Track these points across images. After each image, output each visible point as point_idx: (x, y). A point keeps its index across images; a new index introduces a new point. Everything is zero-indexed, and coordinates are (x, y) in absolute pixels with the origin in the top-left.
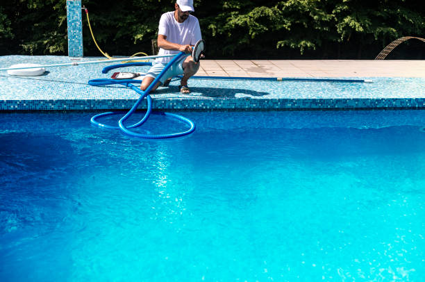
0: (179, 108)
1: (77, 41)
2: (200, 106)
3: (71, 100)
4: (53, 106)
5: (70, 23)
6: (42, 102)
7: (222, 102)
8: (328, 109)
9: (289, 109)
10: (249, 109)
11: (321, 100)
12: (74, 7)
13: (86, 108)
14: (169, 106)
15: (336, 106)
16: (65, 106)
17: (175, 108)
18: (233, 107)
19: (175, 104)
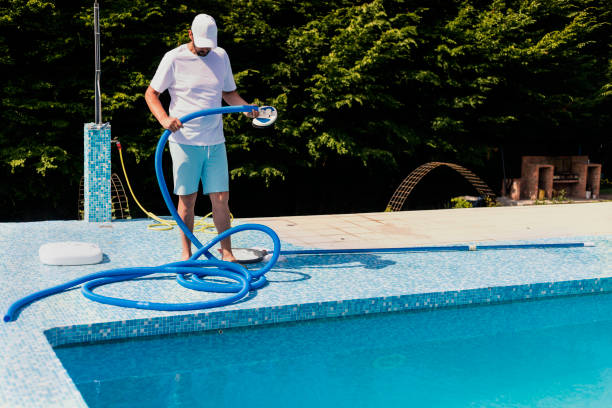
0: (395, 309)
2: (426, 304)
4: (203, 325)
8: (590, 294)
9: (543, 298)
10: (492, 303)
11: (583, 281)
12: (100, 139)
13: (256, 323)
14: (382, 308)
15: (601, 290)
16: (223, 322)
17: (390, 310)
18: (471, 302)
19: (390, 304)
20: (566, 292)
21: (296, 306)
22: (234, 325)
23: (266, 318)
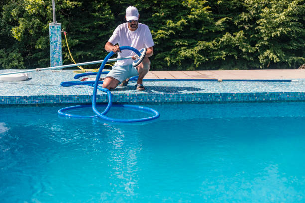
0: (135, 101)
1: (57, 57)
2: (153, 99)
3: (42, 96)
4: (27, 101)
5: (52, 43)
6: (17, 98)
7: (172, 96)
8: (262, 101)
9: (229, 102)
10: (195, 102)
11: (257, 93)
12: (55, 30)
13: (55, 102)
14: (126, 100)
15: (270, 99)
16: (37, 101)
17: (131, 101)
18: (181, 100)
19: (131, 98)
20: (245, 99)
21: (76, 95)
22: (43, 103)
23: (60, 101)
